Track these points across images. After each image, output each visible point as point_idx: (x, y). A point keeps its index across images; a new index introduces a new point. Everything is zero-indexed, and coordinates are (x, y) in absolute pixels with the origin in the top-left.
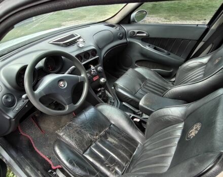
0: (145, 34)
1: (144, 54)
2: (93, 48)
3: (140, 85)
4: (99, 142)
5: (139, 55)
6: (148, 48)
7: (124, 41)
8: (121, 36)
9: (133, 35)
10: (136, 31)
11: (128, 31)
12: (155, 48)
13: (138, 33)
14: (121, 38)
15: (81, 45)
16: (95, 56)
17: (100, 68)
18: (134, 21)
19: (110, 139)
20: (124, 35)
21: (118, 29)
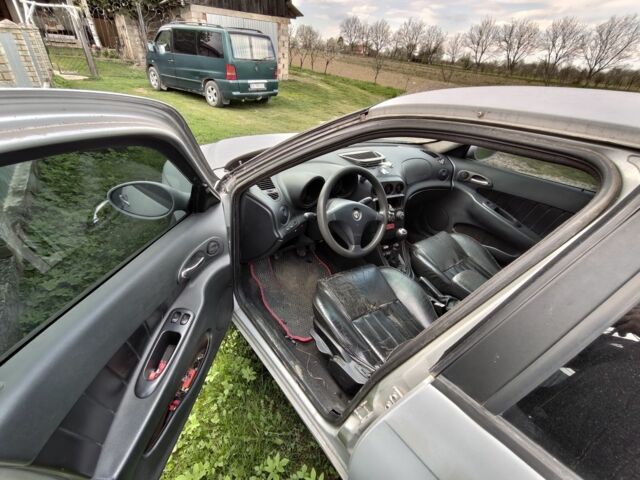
0: (486, 183)
1: (474, 214)
2: (400, 179)
3: (455, 262)
4: (376, 315)
5: (464, 213)
6: (484, 206)
7: (445, 183)
8: (444, 174)
9: (464, 179)
10: (472, 173)
11: (458, 170)
12: (497, 210)
13: (474, 177)
14: (442, 178)
15: (384, 171)
16: (399, 193)
17: (400, 214)
18: (472, 157)
19: (392, 317)
20: (450, 175)
21: (442, 162)
